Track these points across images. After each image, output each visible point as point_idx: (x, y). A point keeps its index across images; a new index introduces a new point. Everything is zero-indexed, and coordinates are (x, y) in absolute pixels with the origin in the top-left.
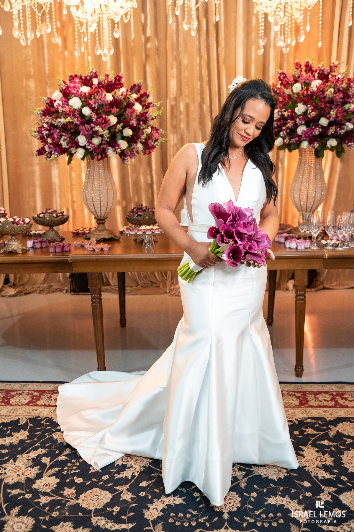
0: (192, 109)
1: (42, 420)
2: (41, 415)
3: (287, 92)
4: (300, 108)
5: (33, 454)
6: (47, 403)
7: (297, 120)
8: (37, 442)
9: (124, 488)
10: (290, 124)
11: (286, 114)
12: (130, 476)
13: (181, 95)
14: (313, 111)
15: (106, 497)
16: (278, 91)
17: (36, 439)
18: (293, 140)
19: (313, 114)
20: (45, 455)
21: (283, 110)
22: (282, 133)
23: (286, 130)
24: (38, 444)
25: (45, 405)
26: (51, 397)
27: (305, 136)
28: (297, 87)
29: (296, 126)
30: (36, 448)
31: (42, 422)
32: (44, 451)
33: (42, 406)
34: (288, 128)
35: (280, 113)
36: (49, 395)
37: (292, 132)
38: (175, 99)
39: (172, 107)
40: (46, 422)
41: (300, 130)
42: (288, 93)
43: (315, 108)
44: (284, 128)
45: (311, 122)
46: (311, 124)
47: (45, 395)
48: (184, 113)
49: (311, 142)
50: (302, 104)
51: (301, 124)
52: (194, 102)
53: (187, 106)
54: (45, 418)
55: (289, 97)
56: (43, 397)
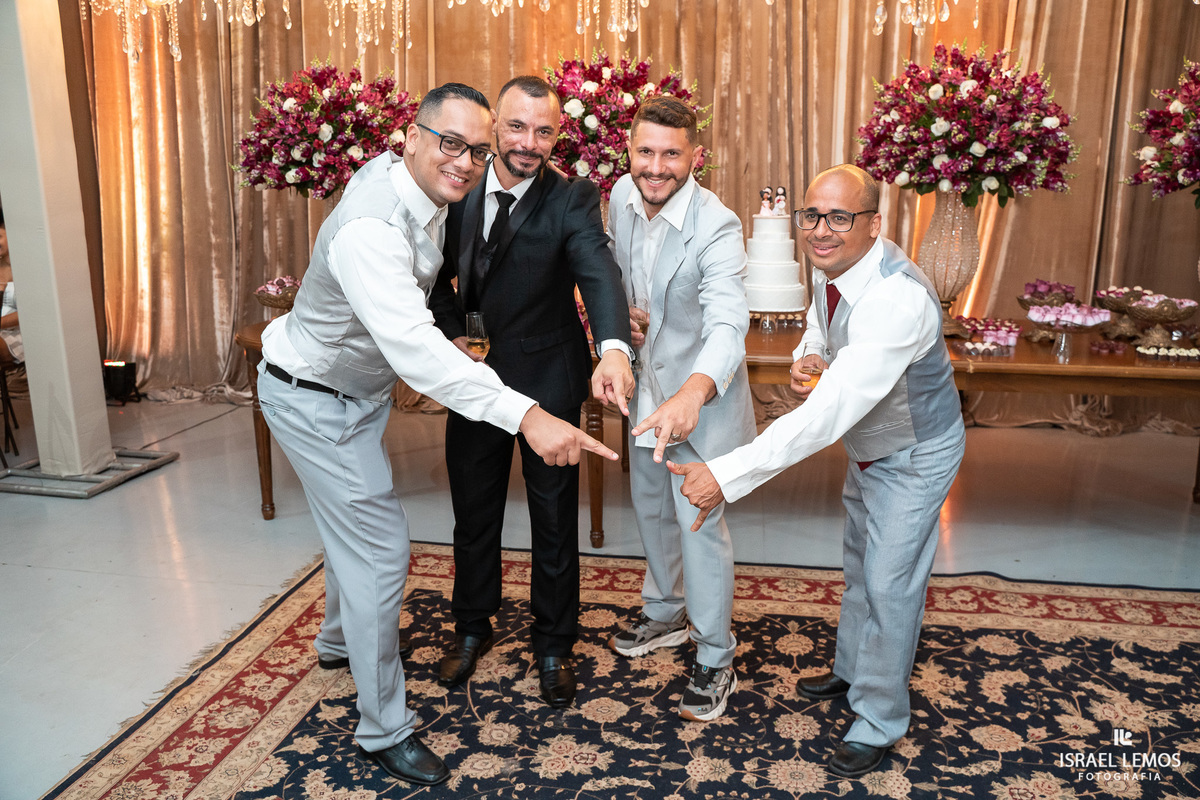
0: (756, 104)
1: (514, 603)
2: (513, 595)
3: (920, 99)
4: (940, 126)
5: (507, 648)
6: (519, 580)
7: (934, 146)
8: (511, 632)
9: (647, 700)
10: (921, 152)
11: (915, 135)
12: (654, 685)
13: (739, 80)
14: (960, 132)
15: (622, 709)
16: (905, 95)
17: (509, 628)
18: (925, 179)
19: (961, 137)
20: (524, 649)
21: (912, 127)
22: (907, 166)
23: (914, 161)
24: (512, 635)
25: (516, 583)
26: (524, 571)
27: (946, 172)
28: (936, 92)
29: (931, 155)
30: (511, 640)
31: (516, 606)
32: (523, 645)
33: (511, 583)
34: (917, 158)
35: (906, 134)
36: (521, 569)
37: (925, 165)
38: (729, 86)
39: (723, 101)
40: (521, 605)
41: (938, 162)
42: (919, 101)
43: (964, 128)
44: (911, 158)
45: (957, 150)
46: (957, 153)
47: (516, 568)
48: (743, 111)
49: (955, 181)
50: (942, 118)
51: (939, 153)
52: (760, 92)
53: (748, 99)
54: (519, 601)
55: (922, 107)
56: (512, 571)
